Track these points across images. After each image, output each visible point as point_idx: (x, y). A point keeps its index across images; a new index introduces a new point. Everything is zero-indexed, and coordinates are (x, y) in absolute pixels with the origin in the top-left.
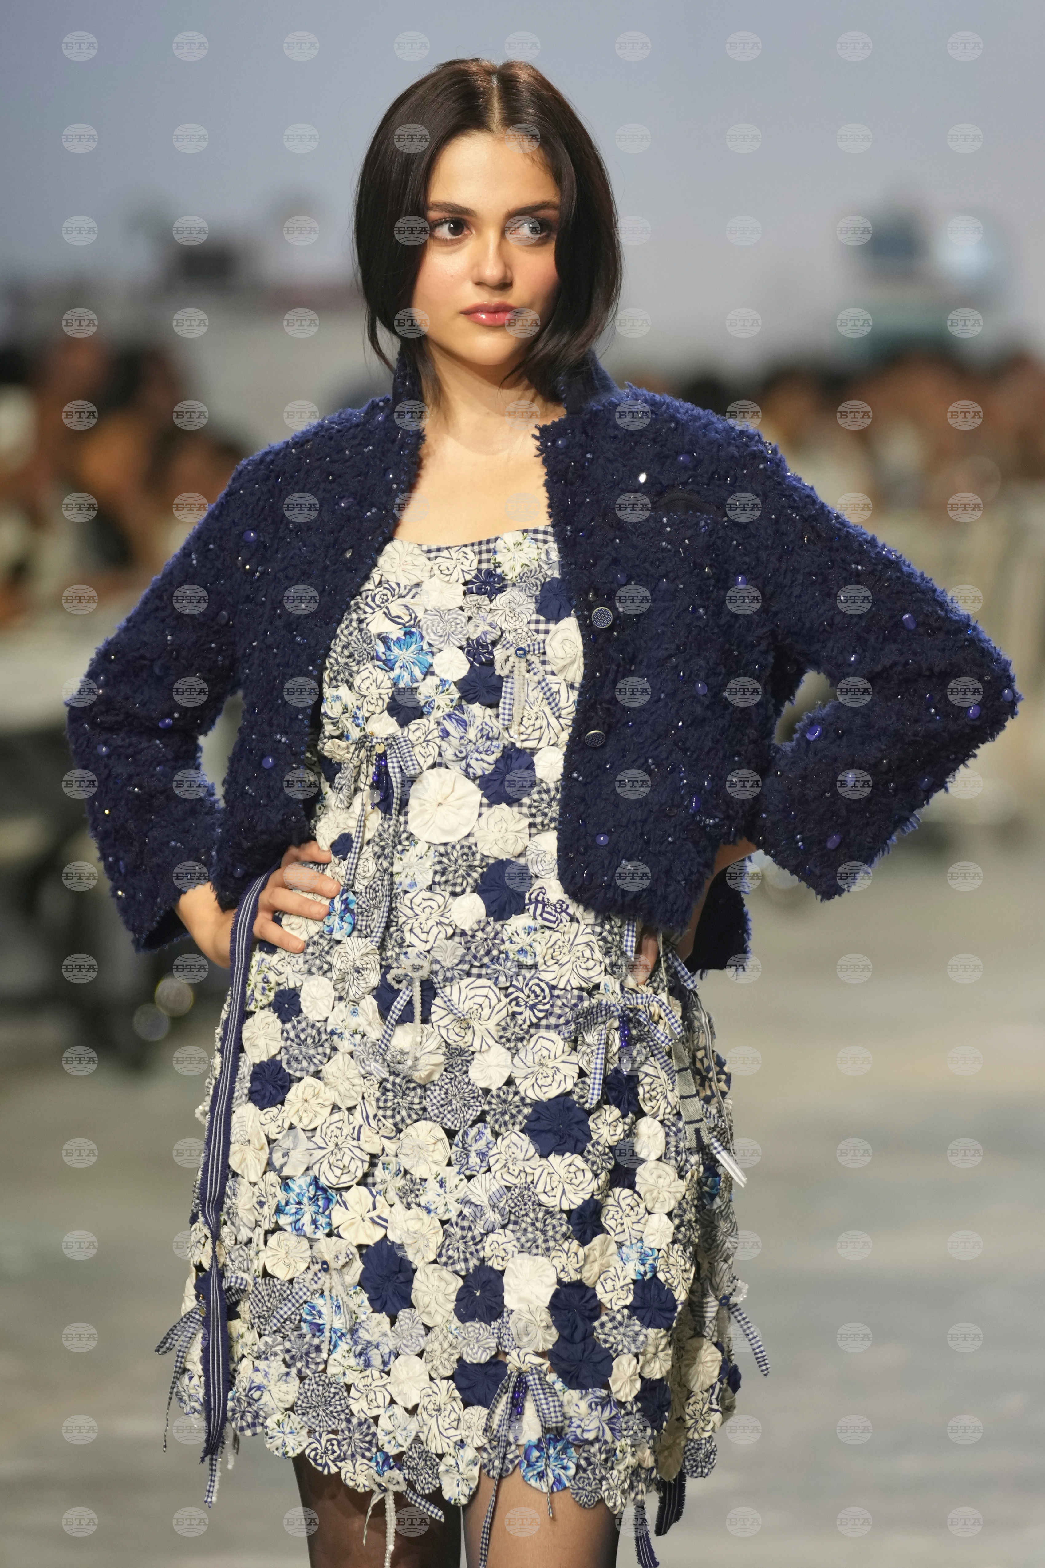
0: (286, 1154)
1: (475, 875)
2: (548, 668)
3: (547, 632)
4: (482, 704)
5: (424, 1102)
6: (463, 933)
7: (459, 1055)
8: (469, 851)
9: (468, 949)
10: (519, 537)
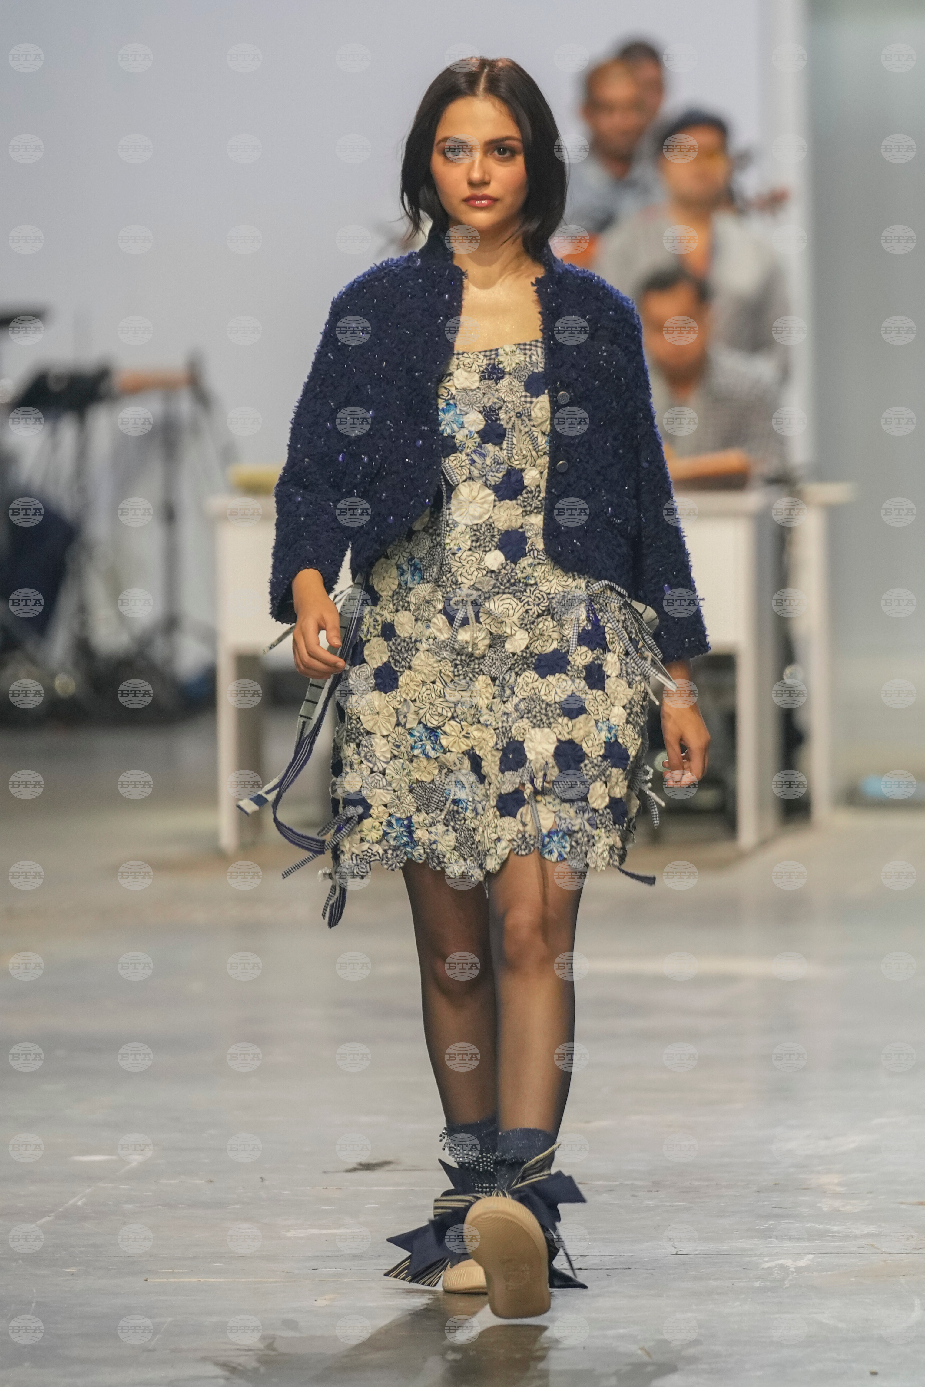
0: (405, 716)
1: (496, 540)
2: (532, 423)
3: (531, 402)
4: (493, 444)
5: (481, 666)
6: (492, 572)
7: (499, 638)
8: (490, 527)
9: (497, 580)
10: (514, 348)
